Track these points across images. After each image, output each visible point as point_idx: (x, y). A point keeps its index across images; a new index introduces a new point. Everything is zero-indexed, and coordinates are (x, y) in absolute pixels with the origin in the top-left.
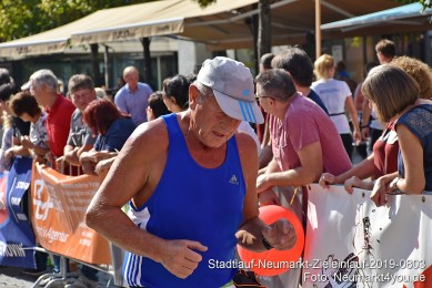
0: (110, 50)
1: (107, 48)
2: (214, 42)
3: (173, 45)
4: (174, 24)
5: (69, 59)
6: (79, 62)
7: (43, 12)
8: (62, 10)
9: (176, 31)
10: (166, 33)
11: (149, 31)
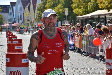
4: (107, 14)
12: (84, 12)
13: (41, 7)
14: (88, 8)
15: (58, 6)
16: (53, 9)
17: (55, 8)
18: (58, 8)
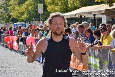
0: (85, 17)
1: (84, 16)
2: (112, 16)
3: (101, 16)
4: (102, 11)
5: (74, 19)
6: (77, 19)
7: (69, 7)
8: (74, 7)
9: (103, 13)
10: (100, 13)
11: (96, 13)
12: (62, 10)
13: (3, 4)
14: (69, 4)
15: (26, 3)
16: (20, 6)
17: (22, 5)
18: (26, 5)
